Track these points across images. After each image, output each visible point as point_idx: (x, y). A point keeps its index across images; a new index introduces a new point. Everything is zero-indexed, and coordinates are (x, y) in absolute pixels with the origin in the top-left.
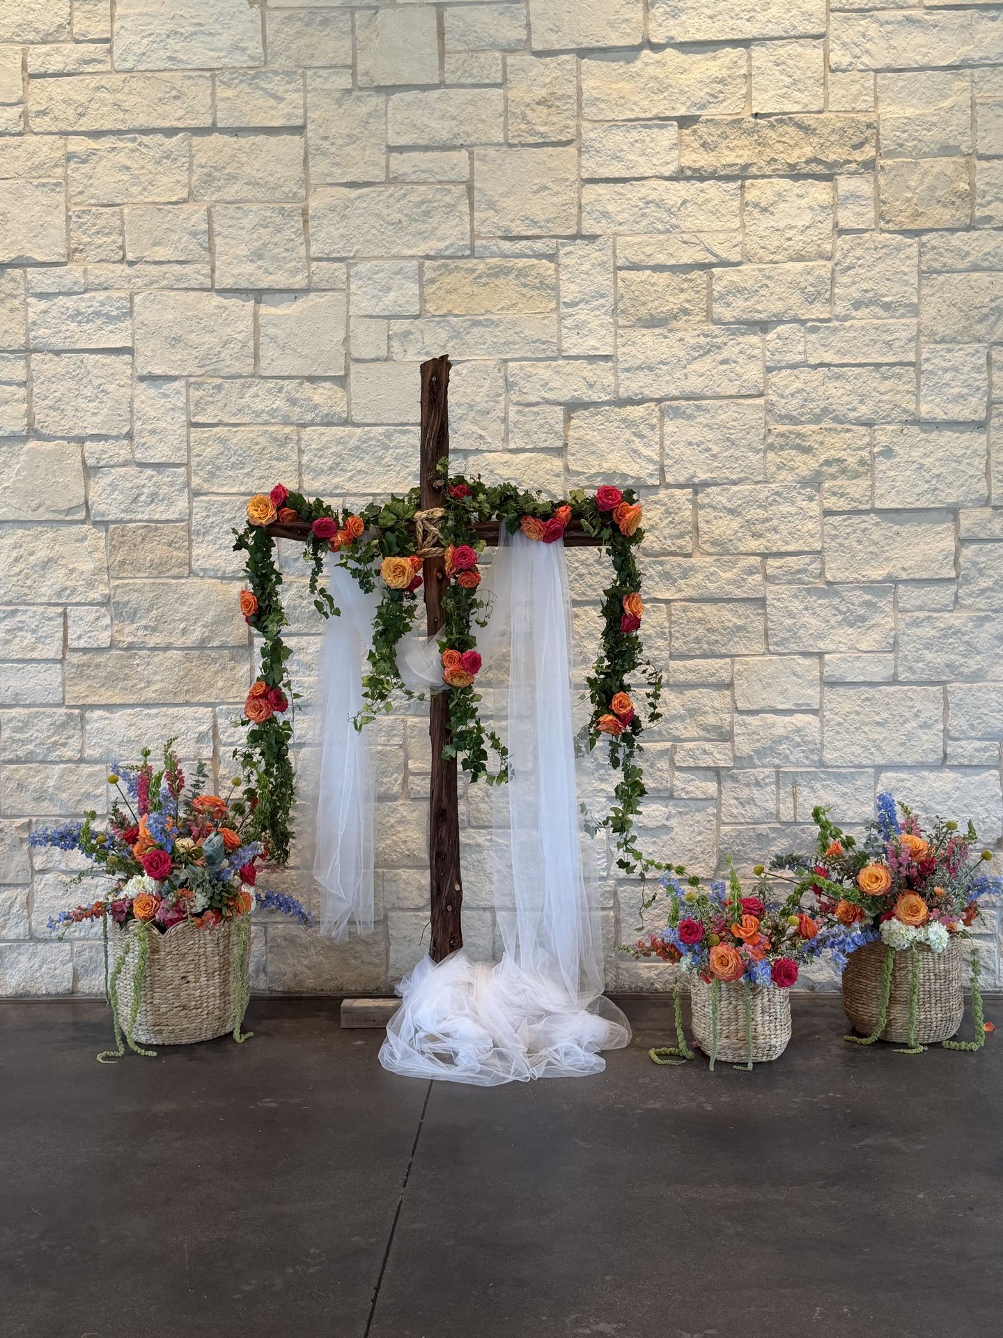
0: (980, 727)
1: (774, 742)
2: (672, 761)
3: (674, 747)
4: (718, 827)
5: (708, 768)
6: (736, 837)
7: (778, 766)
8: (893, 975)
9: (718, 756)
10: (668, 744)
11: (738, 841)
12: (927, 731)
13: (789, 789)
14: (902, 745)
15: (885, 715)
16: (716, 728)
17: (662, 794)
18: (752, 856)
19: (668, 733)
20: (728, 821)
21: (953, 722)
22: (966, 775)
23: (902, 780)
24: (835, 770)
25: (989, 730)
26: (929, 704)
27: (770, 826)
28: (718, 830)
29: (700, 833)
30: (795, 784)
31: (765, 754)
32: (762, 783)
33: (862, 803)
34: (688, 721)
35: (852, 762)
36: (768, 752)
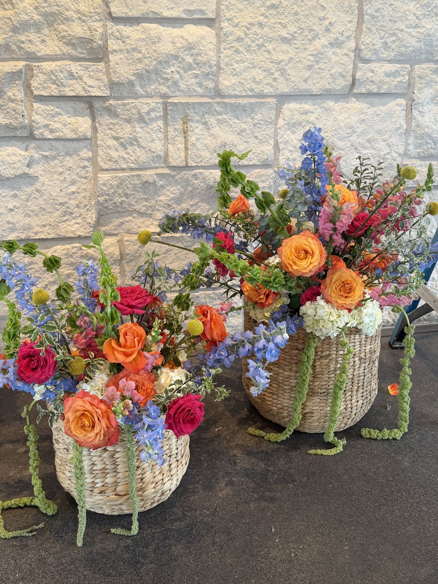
0: (394, 46)
1: (160, 62)
2: (28, 87)
3: (29, 68)
4: (95, 174)
5: (77, 98)
6: (118, 187)
7: (165, 96)
8: (314, 367)
9: (90, 82)
10: (21, 64)
11: (120, 191)
12: (338, 51)
13: (179, 126)
14: (310, 67)
15: (292, 29)
16: (85, 42)
17: (18, 134)
18: (137, 207)
19: (20, 48)
20: (106, 167)
21: (366, 39)
22: (372, 105)
23: (306, 113)
24: (233, 101)
25: (403, 49)
26: (342, 15)
27: (159, 171)
28: (95, 178)
29: (73, 183)
30: (186, 120)
31: (149, 79)
32: (146, 118)
33: (261, 142)
34: (46, 31)
35: (252, 90)
36: (153, 77)
